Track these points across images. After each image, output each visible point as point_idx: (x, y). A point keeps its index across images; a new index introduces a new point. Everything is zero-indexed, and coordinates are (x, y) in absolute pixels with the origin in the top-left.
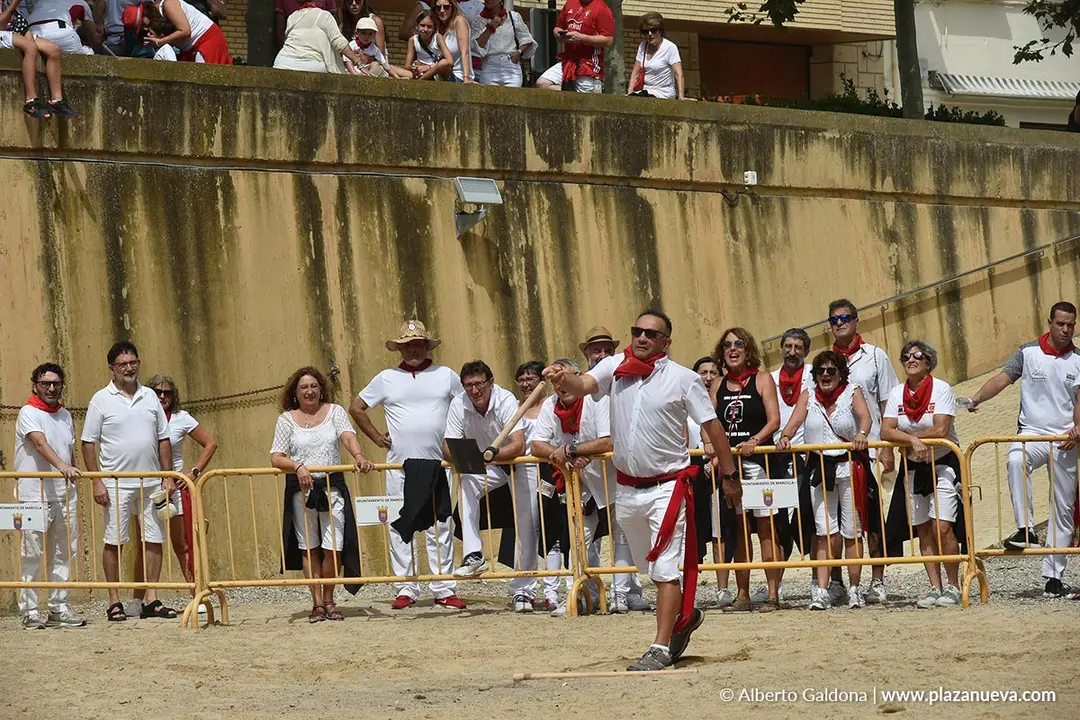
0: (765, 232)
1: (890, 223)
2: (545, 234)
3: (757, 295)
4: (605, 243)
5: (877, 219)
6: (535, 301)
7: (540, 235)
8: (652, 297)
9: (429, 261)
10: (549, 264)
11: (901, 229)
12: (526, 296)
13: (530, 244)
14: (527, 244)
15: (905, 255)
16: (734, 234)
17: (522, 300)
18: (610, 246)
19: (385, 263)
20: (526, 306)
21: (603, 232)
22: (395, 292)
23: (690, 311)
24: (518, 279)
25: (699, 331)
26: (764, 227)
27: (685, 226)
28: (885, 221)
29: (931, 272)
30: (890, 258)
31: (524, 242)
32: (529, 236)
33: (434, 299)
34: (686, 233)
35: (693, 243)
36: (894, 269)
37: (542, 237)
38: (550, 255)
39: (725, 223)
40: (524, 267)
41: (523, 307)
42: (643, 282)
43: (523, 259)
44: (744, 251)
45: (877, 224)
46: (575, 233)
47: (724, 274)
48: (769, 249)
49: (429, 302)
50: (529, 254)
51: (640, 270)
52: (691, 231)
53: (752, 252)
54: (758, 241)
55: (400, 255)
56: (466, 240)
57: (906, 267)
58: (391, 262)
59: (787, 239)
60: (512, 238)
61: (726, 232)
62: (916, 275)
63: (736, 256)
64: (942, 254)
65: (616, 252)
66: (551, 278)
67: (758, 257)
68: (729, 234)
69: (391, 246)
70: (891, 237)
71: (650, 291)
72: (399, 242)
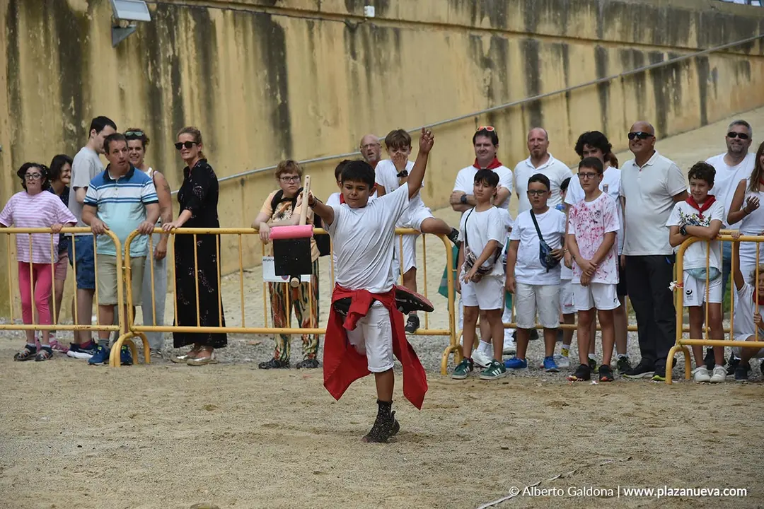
0: (380, 54)
1: (486, 52)
2: (190, 48)
3: (370, 103)
4: (242, 57)
5: (475, 48)
6: (178, 101)
7: (186, 46)
8: (280, 102)
9: (87, 64)
10: (192, 71)
11: (495, 57)
12: (170, 96)
13: (177, 54)
14: (174, 55)
15: (497, 78)
16: (354, 55)
17: (167, 99)
18: (247, 60)
19: (48, 64)
20: (170, 104)
21: (241, 48)
22: (55, 88)
23: (312, 113)
24: (165, 82)
25: (320, 130)
26: (380, 51)
27: (312, 47)
28: (481, 51)
29: (519, 93)
30: (485, 80)
31: (171, 53)
32: (176, 48)
33: (90, 95)
34: (312, 52)
35: (318, 61)
36: (487, 89)
37: (187, 49)
38: (194, 64)
39: (346, 46)
40: (170, 73)
41: (167, 103)
42: (273, 90)
43: (170, 67)
44: (361, 69)
45: (475, 53)
46: (216, 48)
47: (343, 86)
48: (383, 67)
49: (85, 96)
50: (176, 63)
51: (271, 79)
52: (317, 51)
53: (368, 71)
54: (374, 60)
55: (61, 58)
56: (120, 49)
57: (498, 87)
58: (53, 64)
59: (398, 61)
60: (161, 50)
61: (346, 53)
62: (506, 93)
63: (354, 74)
64: (528, 78)
65: (252, 67)
66: (193, 84)
67: (373, 75)
68: (349, 53)
69: (54, 51)
70: (487, 63)
71: (279, 96)
72: (61, 49)
